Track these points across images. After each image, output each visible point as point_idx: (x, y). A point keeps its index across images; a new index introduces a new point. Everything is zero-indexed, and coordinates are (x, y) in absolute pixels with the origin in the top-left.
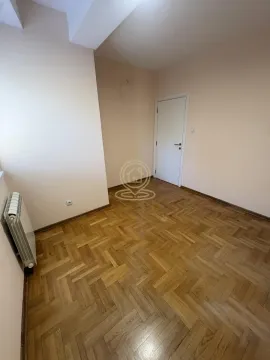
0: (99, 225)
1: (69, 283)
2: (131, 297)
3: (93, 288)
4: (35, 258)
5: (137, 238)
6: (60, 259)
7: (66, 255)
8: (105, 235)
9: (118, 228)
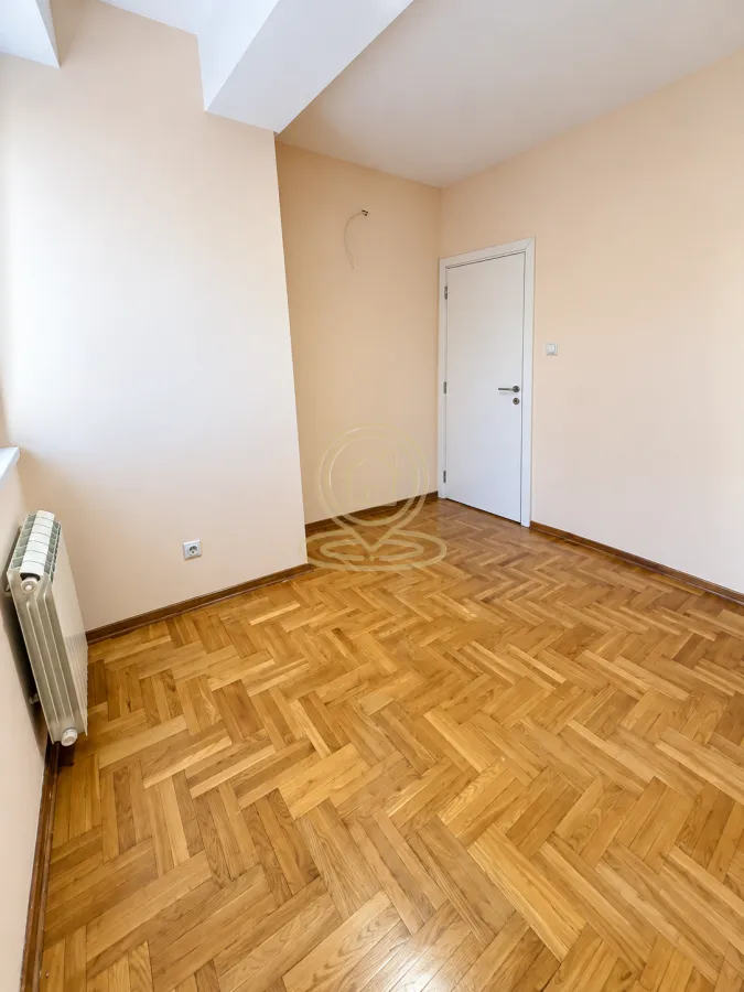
0: (274, 624)
1: (182, 796)
2: (371, 853)
3: (252, 816)
4: (84, 713)
5: (388, 666)
6: (157, 722)
7: (176, 710)
8: (292, 655)
9: (330, 635)
